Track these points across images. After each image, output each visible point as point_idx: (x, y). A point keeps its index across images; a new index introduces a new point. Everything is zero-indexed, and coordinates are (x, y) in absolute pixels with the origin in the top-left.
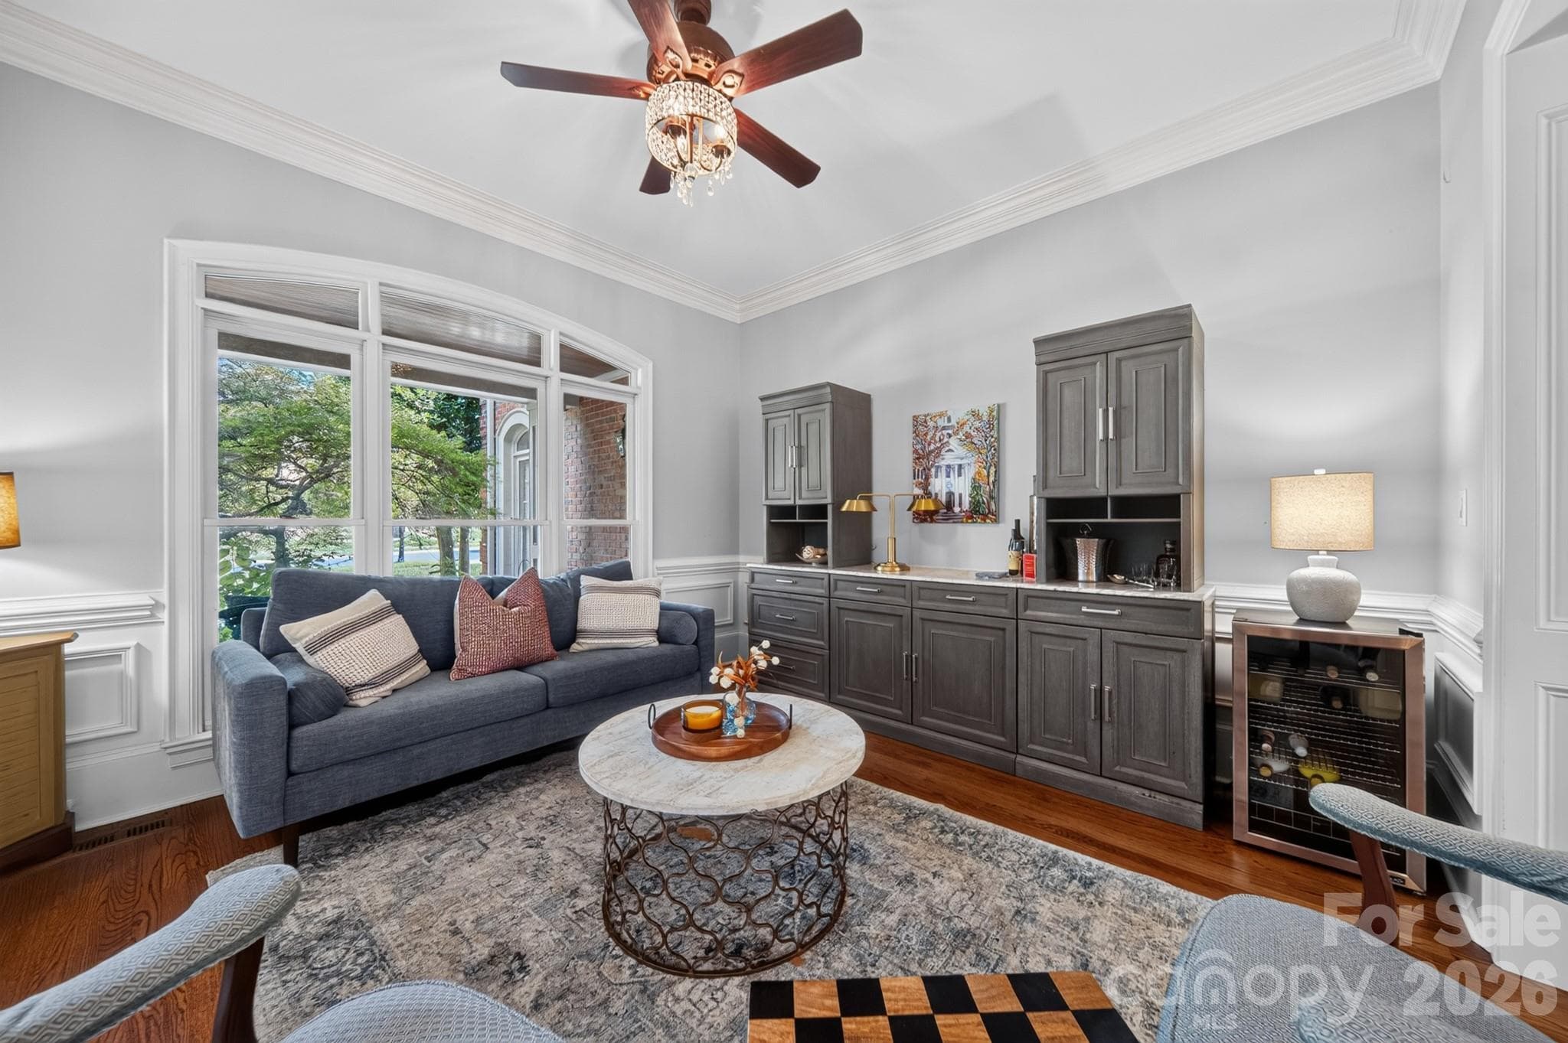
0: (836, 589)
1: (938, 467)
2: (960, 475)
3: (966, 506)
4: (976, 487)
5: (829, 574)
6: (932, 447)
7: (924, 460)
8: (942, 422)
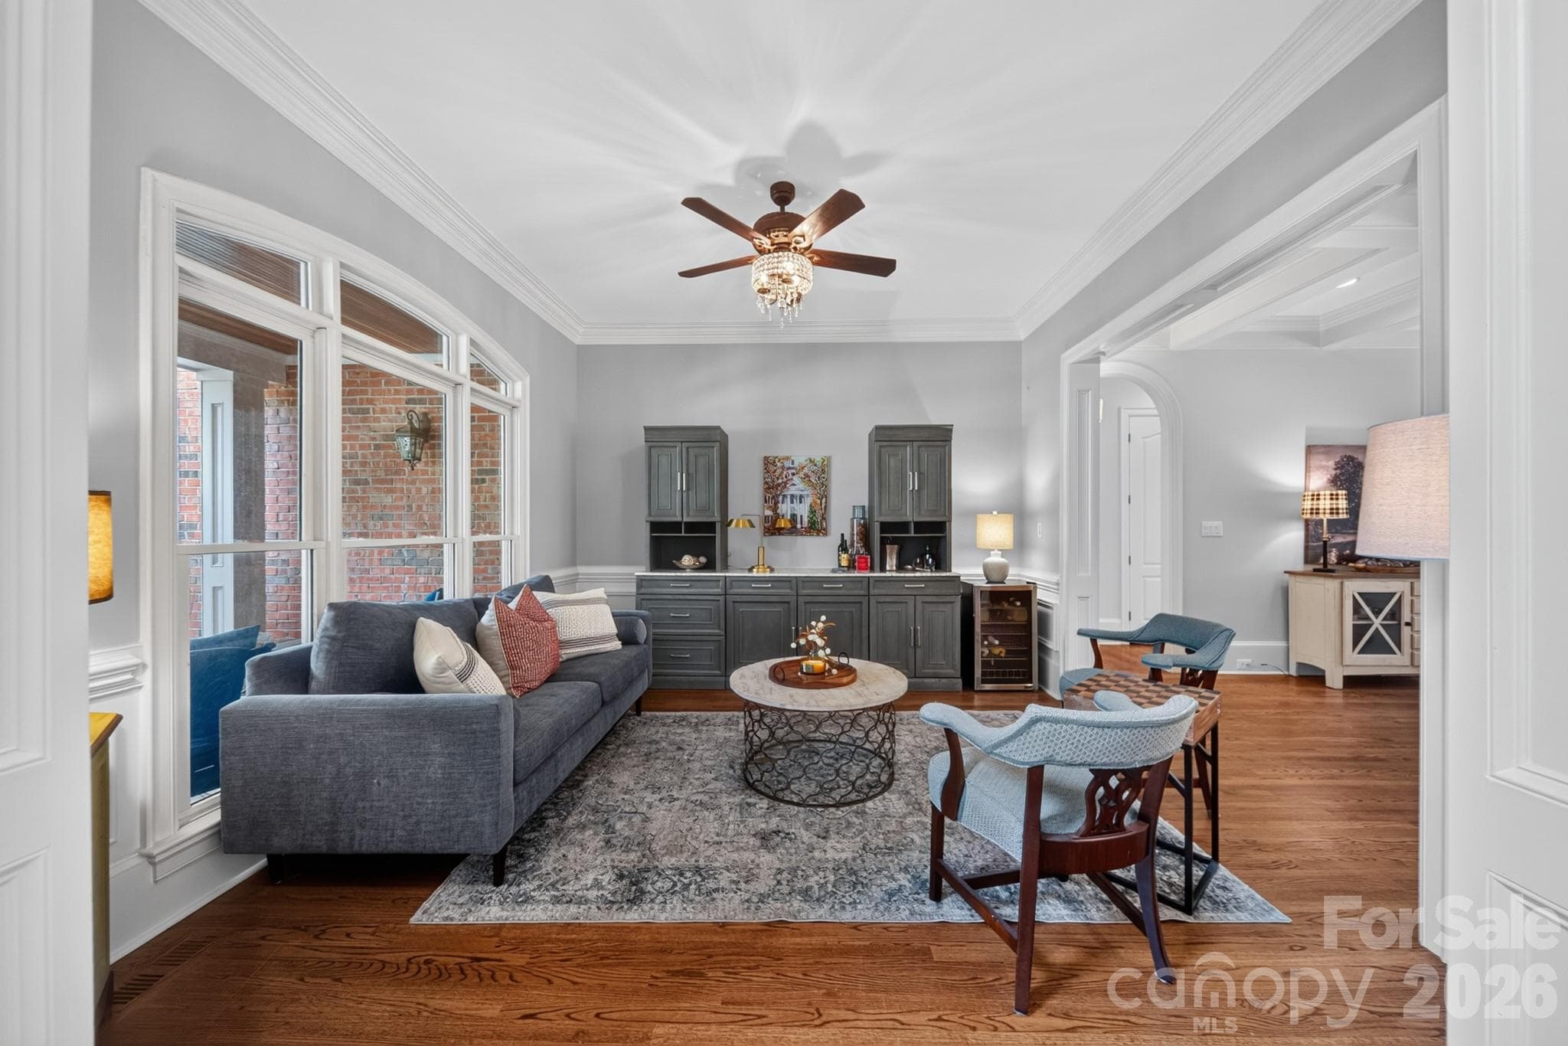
0: (731, 588)
1: (784, 496)
2: (801, 502)
3: (805, 524)
4: (812, 512)
5: (726, 577)
6: (780, 481)
7: (773, 490)
8: (788, 464)
